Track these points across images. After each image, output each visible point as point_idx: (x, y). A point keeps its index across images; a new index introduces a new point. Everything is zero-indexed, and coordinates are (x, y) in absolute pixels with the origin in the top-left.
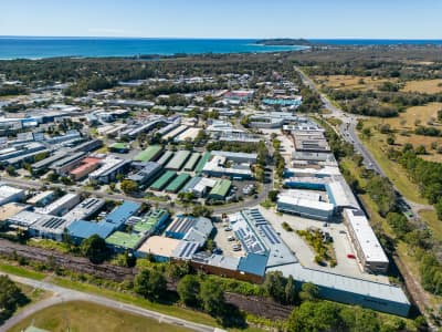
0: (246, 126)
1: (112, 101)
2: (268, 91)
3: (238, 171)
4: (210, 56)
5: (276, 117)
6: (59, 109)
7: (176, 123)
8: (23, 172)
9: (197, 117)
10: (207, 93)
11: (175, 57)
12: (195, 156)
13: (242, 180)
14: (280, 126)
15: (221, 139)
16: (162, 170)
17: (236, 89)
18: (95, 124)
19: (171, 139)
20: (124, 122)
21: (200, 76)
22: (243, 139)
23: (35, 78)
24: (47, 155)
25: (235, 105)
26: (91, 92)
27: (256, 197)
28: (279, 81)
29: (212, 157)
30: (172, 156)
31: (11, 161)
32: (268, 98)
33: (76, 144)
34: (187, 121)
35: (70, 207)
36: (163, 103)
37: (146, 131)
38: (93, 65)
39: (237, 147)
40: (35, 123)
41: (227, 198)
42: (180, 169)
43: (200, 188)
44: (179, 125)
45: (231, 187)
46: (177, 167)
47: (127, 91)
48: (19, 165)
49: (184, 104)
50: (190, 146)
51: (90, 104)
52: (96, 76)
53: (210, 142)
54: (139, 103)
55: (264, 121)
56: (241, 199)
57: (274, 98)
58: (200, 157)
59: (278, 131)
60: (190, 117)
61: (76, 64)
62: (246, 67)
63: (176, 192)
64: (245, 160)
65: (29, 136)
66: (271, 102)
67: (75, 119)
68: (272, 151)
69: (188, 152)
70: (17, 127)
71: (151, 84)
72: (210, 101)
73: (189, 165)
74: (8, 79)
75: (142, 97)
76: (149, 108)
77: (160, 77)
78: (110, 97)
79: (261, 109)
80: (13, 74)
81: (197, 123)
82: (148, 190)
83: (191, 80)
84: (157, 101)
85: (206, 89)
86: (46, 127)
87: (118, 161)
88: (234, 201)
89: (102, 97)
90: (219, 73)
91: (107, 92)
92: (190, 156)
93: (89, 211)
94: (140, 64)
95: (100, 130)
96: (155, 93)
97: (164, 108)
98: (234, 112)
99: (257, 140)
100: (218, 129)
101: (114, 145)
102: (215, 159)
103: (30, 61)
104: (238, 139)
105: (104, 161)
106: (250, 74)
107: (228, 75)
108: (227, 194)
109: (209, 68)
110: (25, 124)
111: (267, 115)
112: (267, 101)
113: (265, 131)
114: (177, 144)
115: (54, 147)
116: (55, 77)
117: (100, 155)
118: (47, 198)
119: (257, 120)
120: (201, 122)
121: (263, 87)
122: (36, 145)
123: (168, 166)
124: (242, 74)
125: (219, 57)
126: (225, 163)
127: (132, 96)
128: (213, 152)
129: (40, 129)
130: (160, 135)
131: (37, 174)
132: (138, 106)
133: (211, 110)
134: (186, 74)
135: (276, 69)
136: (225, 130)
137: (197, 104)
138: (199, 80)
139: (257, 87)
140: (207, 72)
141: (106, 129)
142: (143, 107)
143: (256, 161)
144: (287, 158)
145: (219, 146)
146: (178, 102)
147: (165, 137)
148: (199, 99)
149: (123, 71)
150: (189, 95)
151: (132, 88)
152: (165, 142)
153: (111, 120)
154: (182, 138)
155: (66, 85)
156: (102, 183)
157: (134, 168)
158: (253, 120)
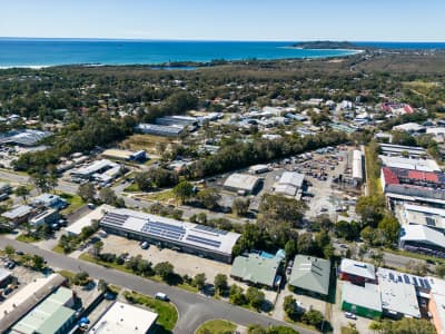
4: (253, 63)
11: (212, 65)
21: (269, 104)
77: (207, 108)
94: (172, 77)
134: (247, 101)
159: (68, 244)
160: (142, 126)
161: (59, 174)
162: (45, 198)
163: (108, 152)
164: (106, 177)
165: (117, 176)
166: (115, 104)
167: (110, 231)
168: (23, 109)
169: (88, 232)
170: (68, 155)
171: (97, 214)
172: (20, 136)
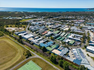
0: (81, 29)
1: (52, 21)
2: (88, 21)
3: (77, 39)
4: (75, 12)
5: (90, 27)
6: (42, 22)
7: (64, 26)
8: (35, 32)
9: (69, 25)
10: (72, 20)
11: (66, 12)
12: (67, 34)
13: (78, 41)
14: (90, 30)
15: (74, 31)
16: (59, 36)
17: (80, 20)
18: (48, 25)
19: (62, 30)
20: (53, 25)
21: (71, 16)
22: (80, 32)
23: (39, 16)
24: (39, 30)
25: (79, 23)
26: (48, 19)
27: (81, 46)
28: (92, 18)
29: (71, 35)
30: (62, 33)
31: (33, 30)
32: (88, 22)
33: (44, 28)
34: (66, 26)
35: (41, 40)
36: (62, 22)
37: (57, 27)
38: (49, 14)
39: (78, 33)
40: (38, 24)
41: (73, 45)
42: (63, 36)
43: (67, 41)
44: (64, 27)
45: (74, 42)
46: (62, 36)
47: (55, 19)
48: (34, 31)
49: (66, 22)
50: (66, 32)
51: (47, 21)
52: (50, 16)
53: (71, 31)
54: (57, 21)
55: (86, 28)
56: (76, 46)
57: (90, 22)
58: (68, 34)
59: (90, 31)
60: (67, 25)
61: (46, 13)
62: (83, 15)
63: (61, 41)
64: (79, 37)
65: (36, 26)
66: (89, 23)
67: (44, 24)
68: (87, 36)
69: (65, 33)
70: (35, 24)
71: (60, 18)
72: (73, 22)
73: (65, 36)
74: (35, 16)
75: (57, 20)
76: (59, 23)
77: (62, 16)
78: (51, 20)
79: (85, 25)
80: (36, 15)
81: (68, 27)
82: (55, 40)
83: (69, 17)
84: (61, 21)
85: (72, 19)
86: (39, 25)
87: (51, 33)
88: (75, 46)
89: (50, 20)
90: (76, 16)
91: (51, 19)
92: (66, 34)
93: (44, 41)
94: (58, 13)
95: (48, 26)
96: (61, 20)
97: (62, 23)
98: (78, 25)
99: (84, 32)
100: (74, 29)
101: (51, 29)
102: (72, 35)
103: (39, 12)
104: (78, 32)
105: (48, 32)
106: (84, 16)
107: (78, 16)
108: (73, 44)
109: (74, 15)
110: (36, 24)
111: (87, 27)
112: (88, 23)
113: (86, 30)
114: (63, 31)
115: (40, 29)
116: (42, 16)
117: (48, 31)
118: (37, 38)
119: (84, 28)
120: (69, 27)
121: (87, 20)
122: (37, 28)
123: (60, 35)
124: (82, 16)
125: (77, 12)
126: (74, 36)
127: (56, 20)
128: (71, 34)
129: (38, 25)
130: (60, 29)
131: (37, 33)
132: (56, 22)
133: (72, 24)
134: (68, 16)
135: (91, 16)
136: (75, 29)
137: (69, 22)
138: (71, 17)
139: (85, 20)
140: (73, 16)
141: (50, 26)
142: (57, 22)
143: (82, 37)
144: (91, 38)
145: (73, 32)
146: (65, 22)
147: (61, 29)
148: (70, 22)
149: (55, 15)
150: (68, 21)
151: (56, 18)
152: (61, 30)
153: (51, 25)
154: (65, 30)
155: (44, 17)
156: (47, 37)
157: (53, 35)
158: (83, 27)
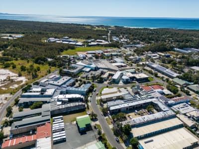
6: (114, 62)
40: (88, 70)
74: (125, 38)
91: (157, 55)
110: (84, 70)
159: (138, 65)
160: (175, 49)
161: (143, 55)
162: (137, 57)
163: (159, 53)
164: (154, 58)
165: (157, 58)
166: (172, 42)
167: (148, 66)
168: (141, 39)
169: (143, 64)
170: (147, 51)
171: (147, 63)
172: (138, 45)
